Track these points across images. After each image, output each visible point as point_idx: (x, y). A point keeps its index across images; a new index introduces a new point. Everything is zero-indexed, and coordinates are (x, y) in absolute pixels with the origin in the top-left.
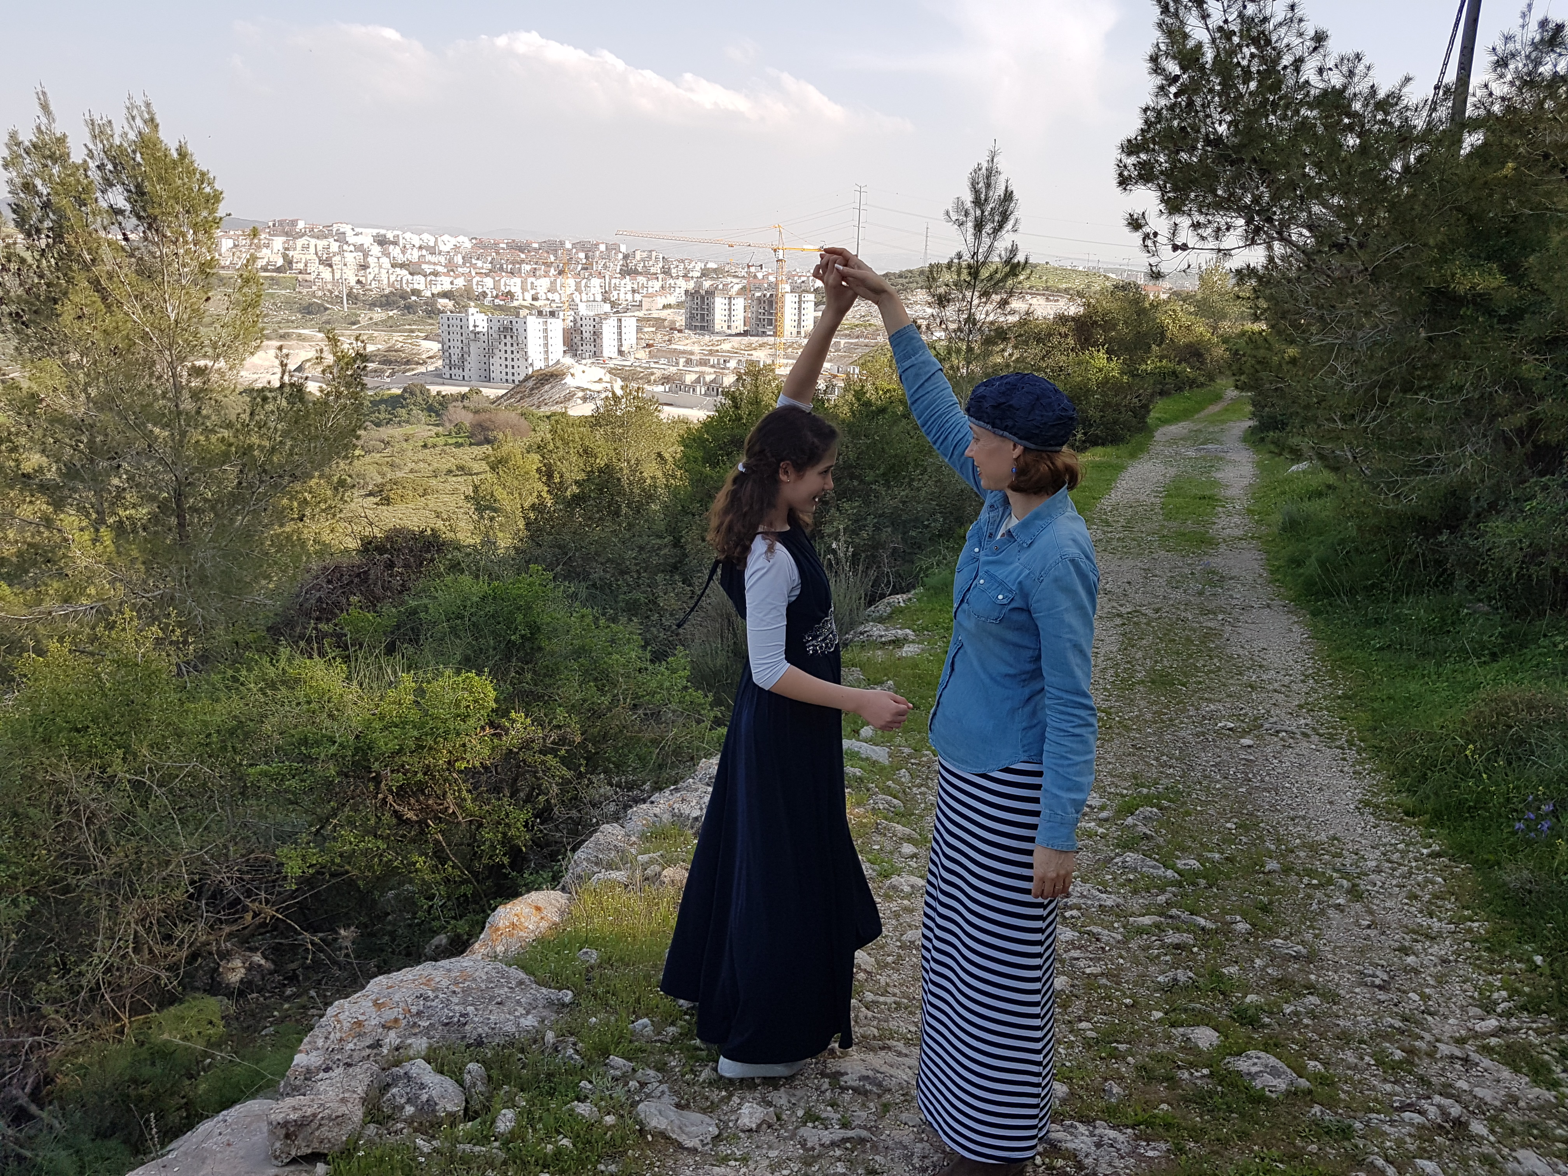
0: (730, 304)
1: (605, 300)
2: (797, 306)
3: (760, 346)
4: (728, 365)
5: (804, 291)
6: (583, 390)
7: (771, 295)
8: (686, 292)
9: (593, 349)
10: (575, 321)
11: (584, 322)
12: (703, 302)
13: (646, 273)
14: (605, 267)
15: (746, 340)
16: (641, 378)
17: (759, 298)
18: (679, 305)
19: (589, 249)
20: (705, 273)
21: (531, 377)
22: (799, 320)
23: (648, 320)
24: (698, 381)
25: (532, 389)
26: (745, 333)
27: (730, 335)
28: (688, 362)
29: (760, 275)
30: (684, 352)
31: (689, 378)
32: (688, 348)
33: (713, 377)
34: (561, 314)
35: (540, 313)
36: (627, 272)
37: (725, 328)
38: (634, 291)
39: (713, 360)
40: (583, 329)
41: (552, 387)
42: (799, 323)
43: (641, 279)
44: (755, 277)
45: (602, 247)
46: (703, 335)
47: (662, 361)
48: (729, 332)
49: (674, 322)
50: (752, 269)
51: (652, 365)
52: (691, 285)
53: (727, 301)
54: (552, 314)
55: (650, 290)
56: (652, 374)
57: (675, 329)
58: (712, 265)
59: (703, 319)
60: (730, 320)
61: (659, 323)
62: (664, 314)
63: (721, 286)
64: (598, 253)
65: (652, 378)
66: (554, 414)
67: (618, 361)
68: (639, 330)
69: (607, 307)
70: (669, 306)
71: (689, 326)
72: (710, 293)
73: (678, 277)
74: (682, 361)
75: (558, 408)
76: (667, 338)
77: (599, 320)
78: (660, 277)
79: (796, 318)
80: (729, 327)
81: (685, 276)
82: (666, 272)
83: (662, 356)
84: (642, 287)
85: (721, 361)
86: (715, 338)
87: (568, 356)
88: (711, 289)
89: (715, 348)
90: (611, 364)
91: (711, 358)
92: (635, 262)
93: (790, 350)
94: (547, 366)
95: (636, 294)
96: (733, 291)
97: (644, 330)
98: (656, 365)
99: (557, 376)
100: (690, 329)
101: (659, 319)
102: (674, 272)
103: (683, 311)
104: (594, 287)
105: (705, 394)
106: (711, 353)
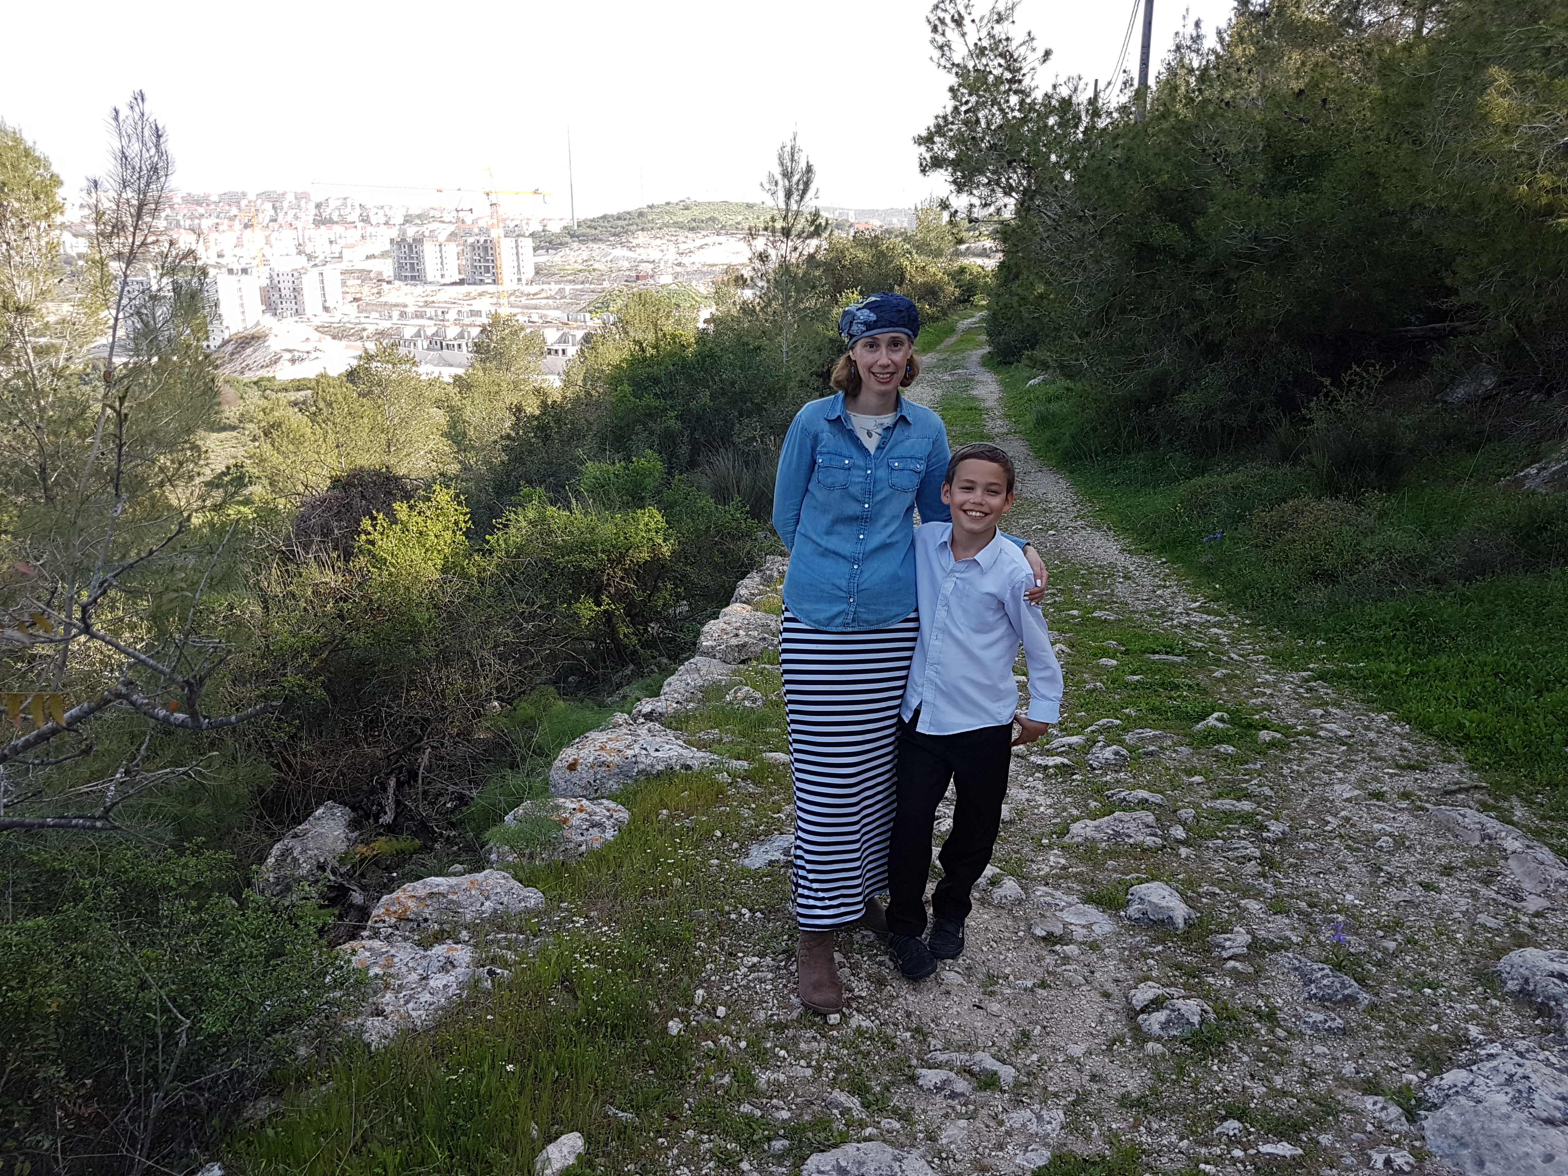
0: (441, 251)
1: (300, 253)
2: (514, 251)
3: (480, 295)
4: (447, 316)
5: (518, 236)
6: (290, 351)
7: (486, 241)
8: (392, 240)
9: (295, 307)
10: (271, 278)
11: (281, 278)
12: (411, 250)
13: (343, 221)
14: (296, 217)
15: (466, 288)
16: (352, 335)
17: (472, 245)
18: (384, 255)
19: (276, 200)
20: (408, 220)
21: (229, 341)
22: (518, 266)
23: (352, 272)
24: (418, 335)
25: (232, 354)
26: (462, 282)
27: (445, 285)
28: (403, 315)
29: (469, 221)
30: (396, 305)
31: (408, 333)
32: (401, 300)
33: (433, 330)
34: (255, 270)
35: (231, 271)
36: (321, 221)
37: (439, 278)
38: (331, 242)
39: (430, 312)
40: (281, 286)
41: (255, 351)
42: (519, 270)
43: (338, 229)
44: (463, 222)
45: (290, 197)
46: (416, 285)
47: (374, 315)
48: (443, 281)
49: (380, 273)
50: (461, 214)
51: (363, 320)
52: (394, 233)
53: (438, 248)
54: (245, 271)
55: (349, 241)
56: (364, 330)
57: (383, 280)
58: (415, 211)
59: (413, 268)
60: (442, 269)
61: (364, 275)
62: (369, 265)
63: (427, 234)
64: (286, 204)
65: (365, 334)
66: (262, 379)
67: (325, 318)
68: (344, 284)
69: (302, 261)
70: (373, 257)
71: (398, 277)
72: (419, 240)
73: (378, 225)
74: (396, 314)
75: (263, 373)
76: (375, 291)
77: (298, 275)
78: (360, 225)
79: (516, 264)
80: (442, 276)
81: (386, 223)
82: (365, 220)
83: (372, 310)
84: (340, 237)
85: (440, 313)
86: (429, 288)
87: (268, 315)
88: (418, 237)
89: (430, 299)
90: (317, 322)
91: (428, 310)
92: (329, 211)
93: (512, 298)
94: (245, 329)
95: (334, 245)
96: (442, 238)
97: (349, 283)
98: (367, 320)
99: (259, 338)
100: (400, 280)
101: (364, 270)
102: (373, 220)
103: (390, 261)
104: (286, 240)
105: (428, 349)
106: (427, 304)
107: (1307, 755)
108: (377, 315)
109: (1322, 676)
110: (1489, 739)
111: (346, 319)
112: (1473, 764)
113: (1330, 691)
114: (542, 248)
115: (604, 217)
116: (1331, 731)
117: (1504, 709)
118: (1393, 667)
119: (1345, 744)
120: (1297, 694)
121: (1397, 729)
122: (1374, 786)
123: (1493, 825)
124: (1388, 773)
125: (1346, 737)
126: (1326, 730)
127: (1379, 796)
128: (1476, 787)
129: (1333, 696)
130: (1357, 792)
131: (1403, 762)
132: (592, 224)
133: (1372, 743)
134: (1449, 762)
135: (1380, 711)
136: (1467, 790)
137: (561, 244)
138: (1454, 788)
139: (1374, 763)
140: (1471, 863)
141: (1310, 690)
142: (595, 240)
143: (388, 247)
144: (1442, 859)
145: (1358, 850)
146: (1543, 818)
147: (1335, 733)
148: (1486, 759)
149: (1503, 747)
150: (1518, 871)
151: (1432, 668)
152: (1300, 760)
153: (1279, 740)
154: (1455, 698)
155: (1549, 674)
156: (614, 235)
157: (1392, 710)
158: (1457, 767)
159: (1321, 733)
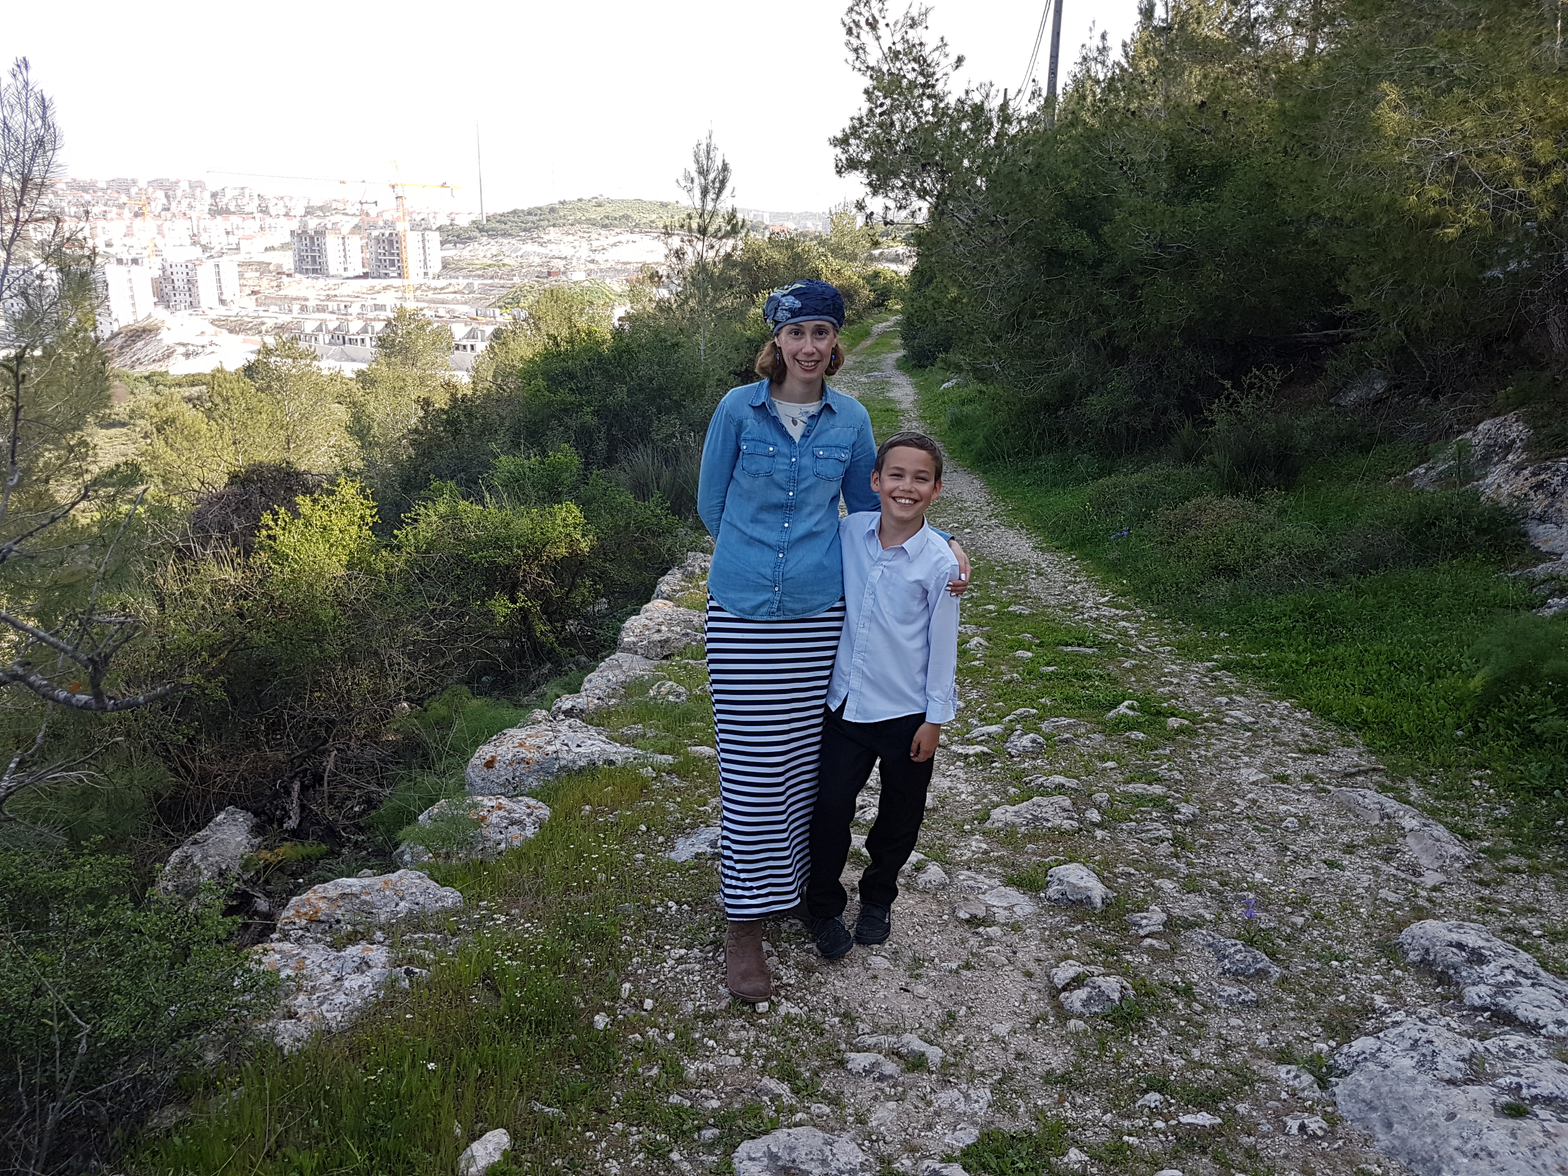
0: (344, 244)
1: (194, 243)
2: (421, 245)
3: (385, 289)
4: (350, 310)
5: (425, 229)
6: (184, 345)
7: (391, 234)
8: (292, 232)
9: (189, 299)
10: (164, 269)
11: (174, 270)
12: (313, 243)
13: (240, 212)
14: (191, 207)
15: (370, 282)
16: (250, 329)
17: (377, 239)
18: (284, 247)
19: (168, 189)
20: (309, 211)
21: (118, 334)
22: (425, 260)
23: (250, 264)
24: (319, 329)
25: (122, 348)
26: (366, 276)
27: (348, 278)
28: (304, 308)
29: (373, 214)
30: (295, 299)
31: (309, 327)
32: (301, 294)
33: (336, 324)
34: (146, 261)
35: (120, 261)
36: (217, 211)
37: (341, 272)
38: (228, 233)
39: (332, 305)
40: (175, 277)
41: (146, 345)
42: (425, 263)
43: (235, 219)
44: (367, 214)
45: (184, 186)
46: (317, 278)
47: (273, 308)
48: (346, 274)
49: (280, 266)
50: (365, 207)
51: (262, 314)
52: (295, 225)
53: (341, 241)
54: (135, 261)
55: (247, 232)
56: (263, 323)
57: (283, 273)
58: (316, 202)
59: (314, 261)
60: (345, 262)
61: (263, 268)
62: (268, 257)
63: (329, 226)
64: (179, 193)
65: (264, 328)
66: (153, 374)
67: (221, 311)
68: (241, 276)
69: (197, 252)
70: (273, 248)
71: (299, 270)
72: (320, 233)
73: (278, 216)
74: (296, 308)
75: (155, 367)
76: (275, 284)
77: (192, 266)
78: (258, 216)
79: (422, 258)
80: (345, 269)
81: (287, 215)
82: (264, 211)
83: (272, 304)
84: (238, 228)
85: (342, 307)
86: (331, 282)
87: (160, 308)
88: (319, 229)
89: (332, 293)
90: (213, 315)
91: (330, 304)
92: (225, 200)
93: (418, 293)
94: (136, 321)
95: (231, 236)
96: (345, 231)
97: (247, 275)
98: (266, 314)
99: (150, 331)
100: (301, 273)
101: (263, 263)
102: (273, 211)
103: (290, 253)
104: (180, 229)
105: (330, 343)
106: (329, 298)
107: (1213, 741)
108: (277, 309)
109: (1226, 667)
110: (1385, 723)
111: (243, 313)
112: (1371, 748)
113: (1234, 680)
114: (450, 242)
115: (514, 212)
116: (1236, 718)
117: (1399, 695)
118: (1293, 657)
119: (1249, 730)
120: (1203, 683)
121: (1299, 716)
122: (1278, 770)
123: (1391, 805)
124: (1291, 758)
125: (1250, 723)
126: (1232, 717)
127: (1284, 779)
128: (1374, 769)
129: (1237, 684)
130: (1262, 776)
131: (1305, 746)
132: (502, 219)
133: (1275, 729)
134: (1349, 746)
135: (1282, 699)
136: (1366, 772)
137: (469, 238)
138: (1353, 770)
139: (1277, 748)
140: (1371, 841)
141: (1215, 679)
142: (505, 235)
143: (288, 239)
144: (1345, 838)
145: (1265, 830)
146: (1437, 798)
147: (1240, 720)
148: (1383, 743)
149: (1398, 731)
150: (1416, 848)
151: (1330, 657)
152: (1208, 746)
153: (1187, 727)
154: (1353, 685)
155: (1439, 662)
156: (525, 230)
157: (1294, 697)
158: (1356, 751)
159: (1227, 720)
